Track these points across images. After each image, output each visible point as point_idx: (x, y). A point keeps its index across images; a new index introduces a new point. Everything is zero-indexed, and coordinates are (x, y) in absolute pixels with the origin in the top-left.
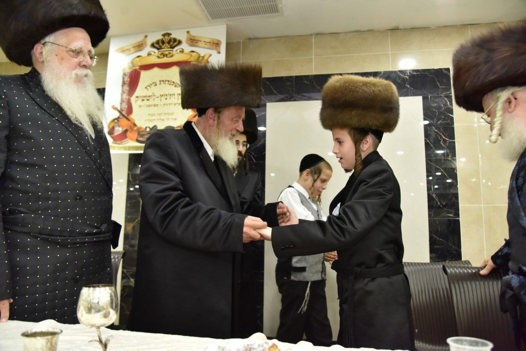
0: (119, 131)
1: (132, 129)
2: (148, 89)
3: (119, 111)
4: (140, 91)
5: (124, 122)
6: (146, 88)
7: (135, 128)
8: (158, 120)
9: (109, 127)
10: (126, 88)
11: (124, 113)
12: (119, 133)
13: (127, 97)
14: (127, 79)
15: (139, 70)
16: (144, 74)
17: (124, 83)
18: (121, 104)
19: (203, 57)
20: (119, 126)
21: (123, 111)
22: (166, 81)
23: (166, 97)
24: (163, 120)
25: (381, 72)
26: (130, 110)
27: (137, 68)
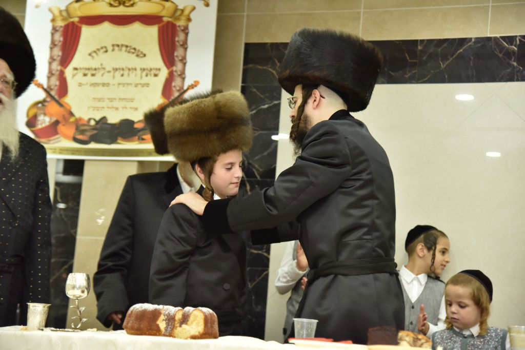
0: (44, 121)
1: (66, 120)
2: (93, 57)
3: (45, 90)
4: (80, 59)
5: (53, 107)
6: (90, 55)
7: (72, 119)
8: (108, 108)
9: (28, 115)
10: (58, 52)
11: (53, 93)
12: (44, 125)
13: (59, 68)
14: (59, 37)
15: (79, 25)
16: (87, 32)
17: (53, 44)
18: (49, 78)
19: (183, 11)
20: (45, 114)
21: (51, 89)
22: (122, 45)
23: (122, 72)
24: (117, 109)
25: (471, 39)
26: (63, 89)
27: (76, 20)
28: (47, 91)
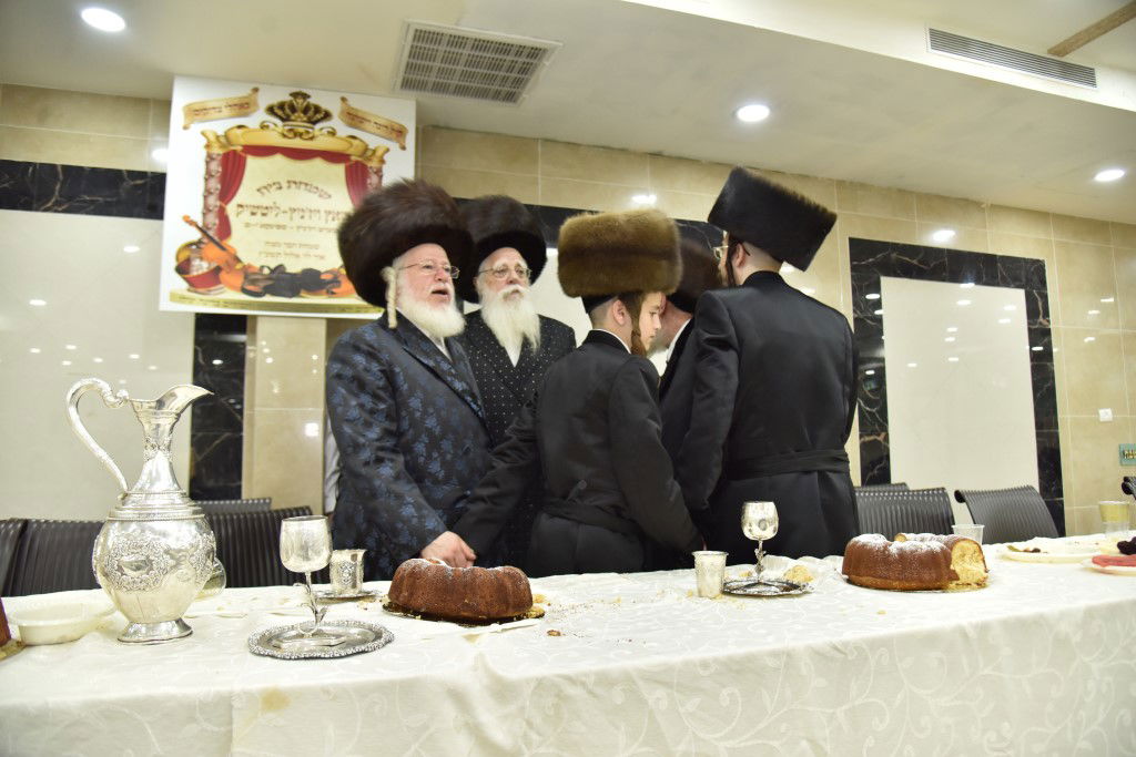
0: (201, 268)
1: (230, 267)
2: (263, 194)
3: (200, 229)
4: (245, 193)
5: (212, 250)
6: (258, 190)
7: (239, 266)
8: (286, 254)
9: (177, 259)
10: (215, 185)
11: (211, 233)
12: (200, 272)
13: (218, 203)
14: (216, 167)
15: (243, 155)
16: (252, 163)
17: (209, 175)
18: (204, 214)
19: (374, 151)
20: (201, 259)
21: (209, 229)
22: (301, 183)
23: (301, 214)
24: (297, 256)
26: (225, 228)
27: (239, 148)
28: (203, 230)
